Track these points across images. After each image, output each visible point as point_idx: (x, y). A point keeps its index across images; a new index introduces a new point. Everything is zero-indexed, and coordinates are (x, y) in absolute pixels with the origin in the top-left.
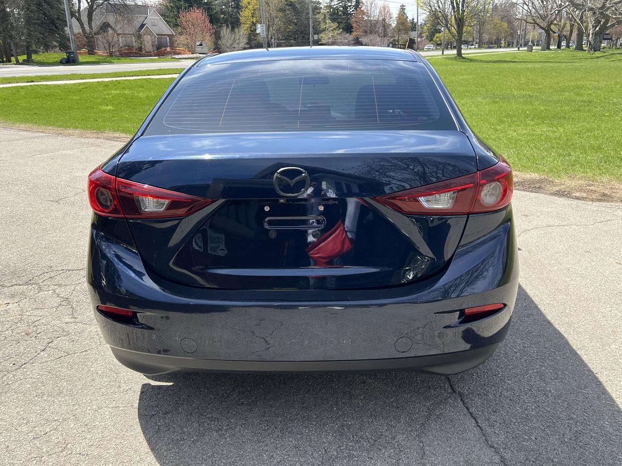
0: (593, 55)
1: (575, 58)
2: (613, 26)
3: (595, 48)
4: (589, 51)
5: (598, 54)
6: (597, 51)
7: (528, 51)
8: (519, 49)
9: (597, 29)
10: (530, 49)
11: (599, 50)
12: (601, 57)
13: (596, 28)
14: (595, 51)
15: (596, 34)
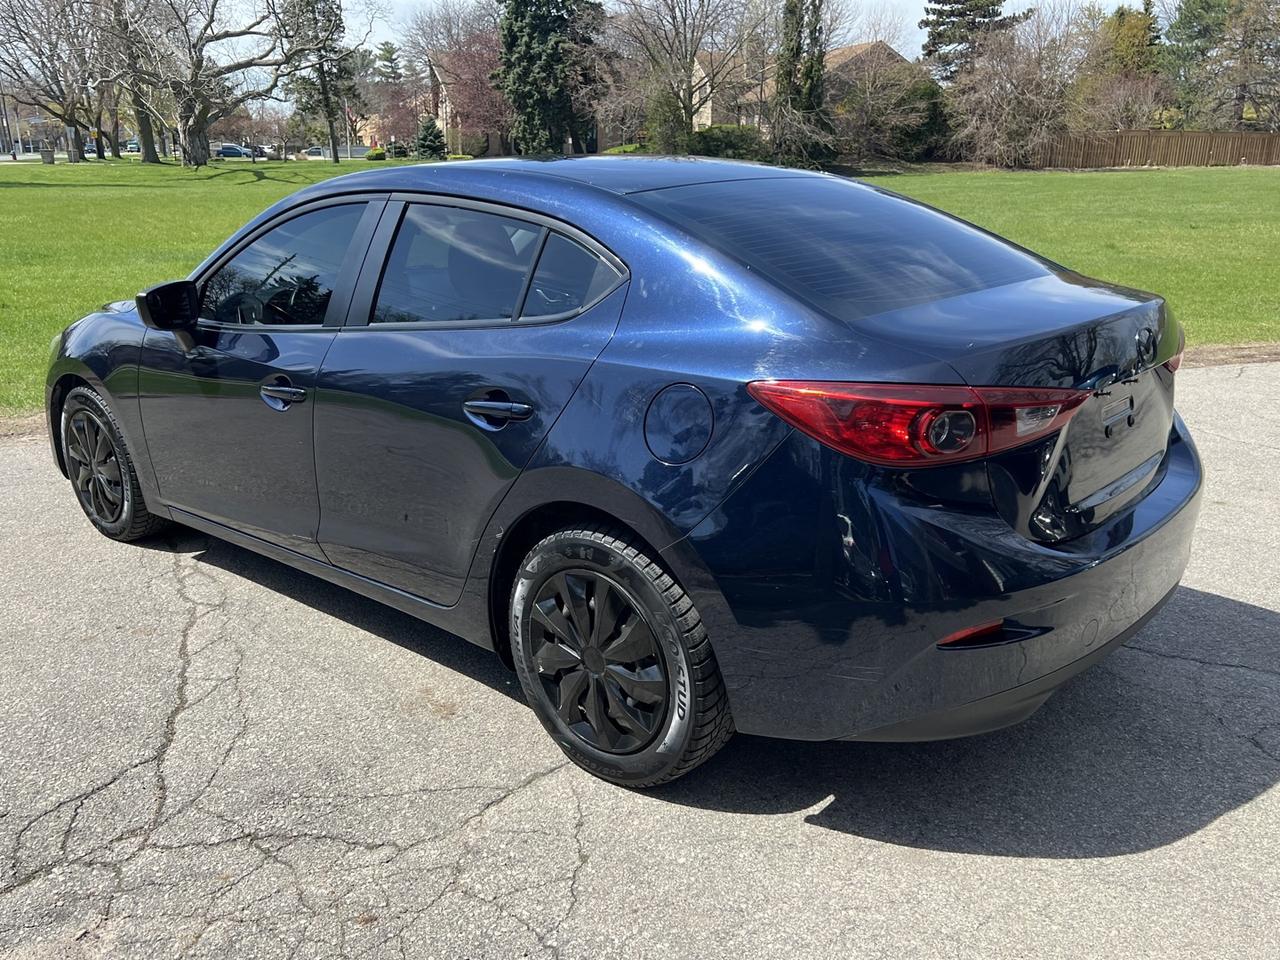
0: (198, 173)
1: (167, 178)
2: (217, 119)
3: (197, 157)
4: (185, 164)
5: (204, 171)
6: (201, 164)
7: (44, 163)
8: (15, 158)
9: (191, 122)
10: (49, 160)
11: (205, 164)
12: (215, 176)
13: (187, 121)
14: (198, 164)
15: (191, 133)
